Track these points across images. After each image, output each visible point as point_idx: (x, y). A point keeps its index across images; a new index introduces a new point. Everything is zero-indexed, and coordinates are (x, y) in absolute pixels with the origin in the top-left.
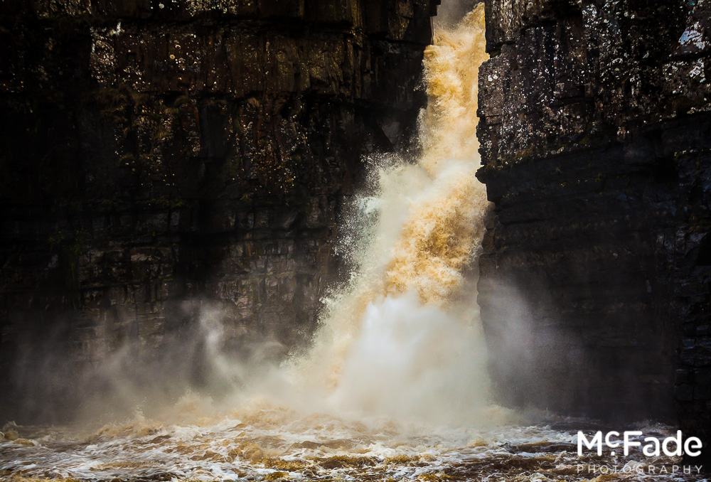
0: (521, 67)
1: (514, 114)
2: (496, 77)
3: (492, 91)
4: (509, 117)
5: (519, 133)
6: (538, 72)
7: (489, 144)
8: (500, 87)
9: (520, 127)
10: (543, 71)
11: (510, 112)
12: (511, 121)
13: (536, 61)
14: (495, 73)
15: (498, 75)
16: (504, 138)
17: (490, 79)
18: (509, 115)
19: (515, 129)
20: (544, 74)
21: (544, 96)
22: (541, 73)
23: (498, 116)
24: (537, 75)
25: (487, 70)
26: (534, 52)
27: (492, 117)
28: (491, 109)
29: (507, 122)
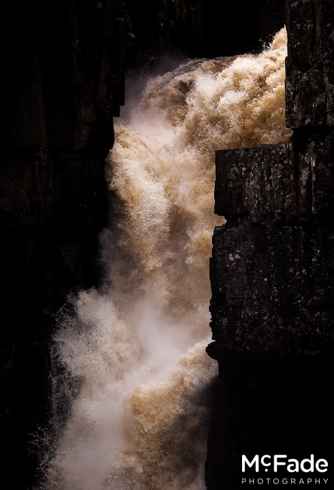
0: (272, 259)
1: (258, 299)
2: (237, 256)
3: (233, 271)
4: (253, 302)
5: (265, 320)
6: (295, 271)
7: (225, 321)
8: (242, 268)
9: (265, 315)
10: (300, 271)
11: (254, 297)
12: (255, 306)
13: (293, 260)
14: (237, 253)
15: (240, 254)
16: (247, 322)
17: (231, 259)
18: (253, 299)
19: (260, 316)
20: (301, 274)
21: (301, 297)
22: (298, 273)
23: (240, 298)
24: (294, 275)
25: (224, 242)
26: (291, 250)
27: (233, 299)
28: (232, 291)
29: (250, 306)
